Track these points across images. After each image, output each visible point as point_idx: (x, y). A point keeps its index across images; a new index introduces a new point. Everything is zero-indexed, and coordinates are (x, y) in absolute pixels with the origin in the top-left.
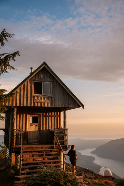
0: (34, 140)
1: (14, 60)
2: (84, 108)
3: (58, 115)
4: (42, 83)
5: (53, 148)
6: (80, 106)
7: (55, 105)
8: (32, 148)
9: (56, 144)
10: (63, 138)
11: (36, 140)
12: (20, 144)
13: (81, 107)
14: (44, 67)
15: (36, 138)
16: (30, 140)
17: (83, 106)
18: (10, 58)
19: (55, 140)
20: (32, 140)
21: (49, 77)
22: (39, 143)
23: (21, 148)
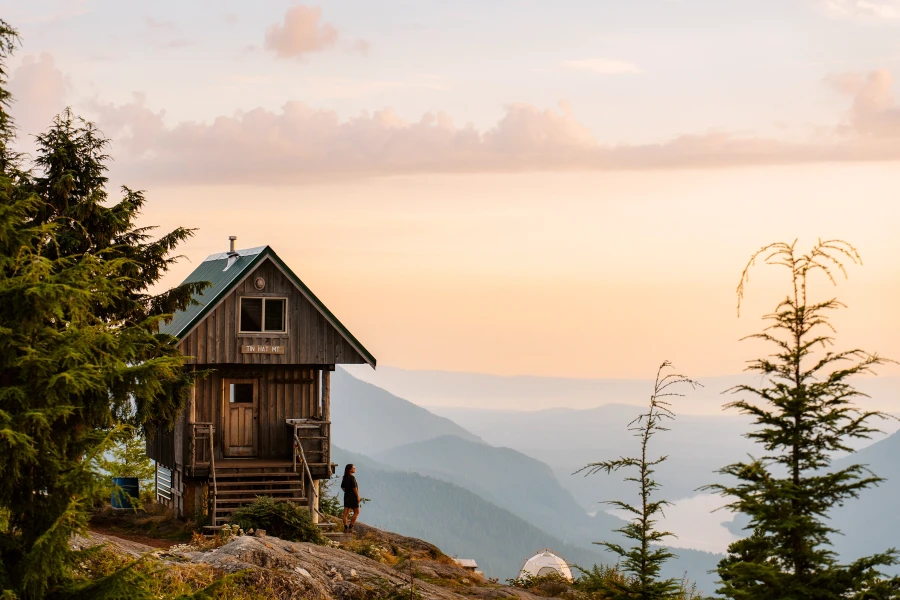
0: (241, 449)
1: (201, 294)
2: (377, 367)
3: (312, 378)
4: (261, 300)
5: (291, 469)
6: (363, 361)
7: (296, 359)
8: (237, 469)
9: (298, 461)
10: (319, 445)
11: (246, 449)
12: (209, 459)
13: (366, 362)
14: (268, 259)
15: (246, 443)
16: (231, 449)
17: (373, 362)
18: (192, 291)
19: (296, 452)
20: (235, 449)
21: (282, 284)
22: (257, 457)
23: (210, 468)
